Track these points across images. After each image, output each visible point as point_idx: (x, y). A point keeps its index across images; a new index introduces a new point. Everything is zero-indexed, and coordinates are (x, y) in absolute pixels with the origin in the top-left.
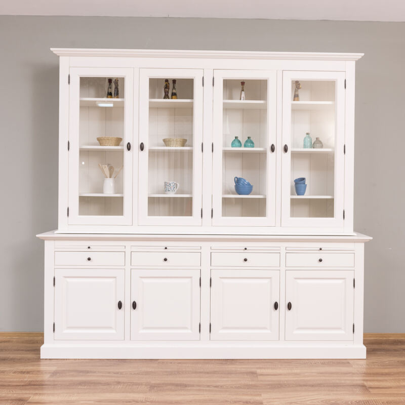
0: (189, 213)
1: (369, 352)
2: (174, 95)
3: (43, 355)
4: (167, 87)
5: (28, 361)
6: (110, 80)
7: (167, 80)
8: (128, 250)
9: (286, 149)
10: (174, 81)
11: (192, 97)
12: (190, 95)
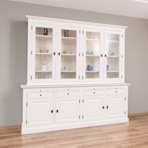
0: (75, 77)
1: (129, 120)
2: (68, 36)
3: (22, 133)
4: (65, 33)
5: (17, 136)
6: (45, 29)
7: (65, 30)
8: (55, 91)
9: (106, 56)
10: (68, 31)
11: (76, 37)
12: (75, 36)
